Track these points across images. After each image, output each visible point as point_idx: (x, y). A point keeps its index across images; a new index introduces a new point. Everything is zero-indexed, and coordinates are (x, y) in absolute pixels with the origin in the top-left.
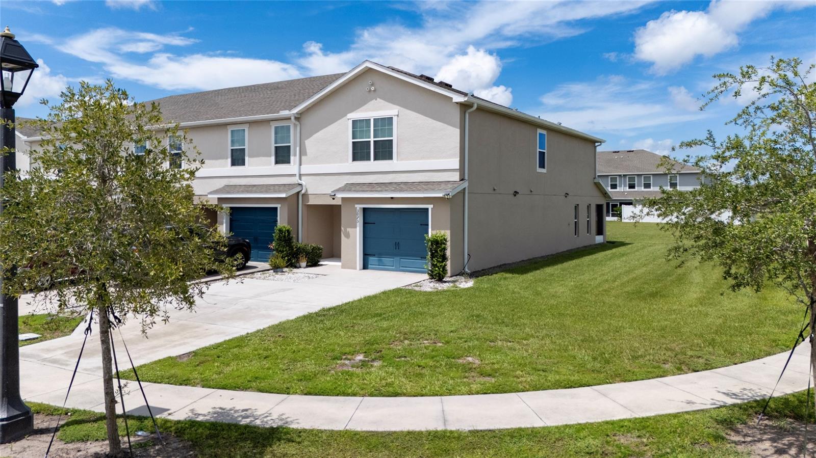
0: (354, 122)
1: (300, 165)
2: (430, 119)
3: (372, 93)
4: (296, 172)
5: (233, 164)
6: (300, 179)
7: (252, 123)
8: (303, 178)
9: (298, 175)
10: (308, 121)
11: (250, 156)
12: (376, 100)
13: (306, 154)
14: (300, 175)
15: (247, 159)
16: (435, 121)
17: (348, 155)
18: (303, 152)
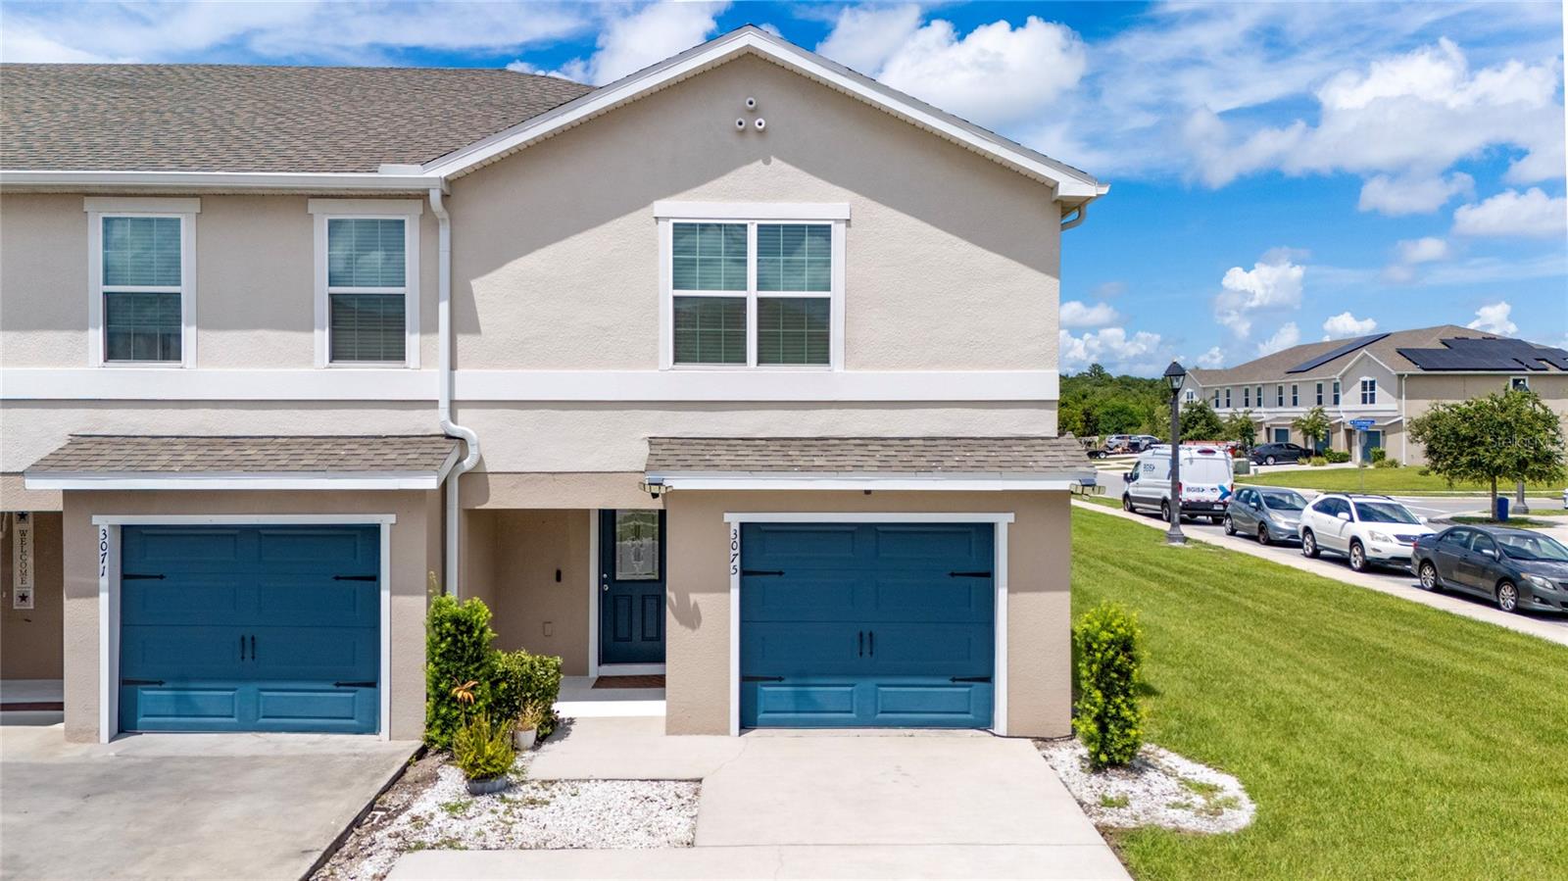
0: (681, 230)
1: (453, 367)
2: (964, 243)
3: (752, 139)
4: (437, 391)
5: (115, 349)
6: (453, 418)
7: (209, 199)
8: (462, 413)
9: (444, 404)
10: (486, 211)
11: (202, 324)
12: (767, 162)
13: (474, 328)
14: (454, 405)
15: (189, 334)
16: (980, 250)
17: (655, 342)
18: (464, 321)
